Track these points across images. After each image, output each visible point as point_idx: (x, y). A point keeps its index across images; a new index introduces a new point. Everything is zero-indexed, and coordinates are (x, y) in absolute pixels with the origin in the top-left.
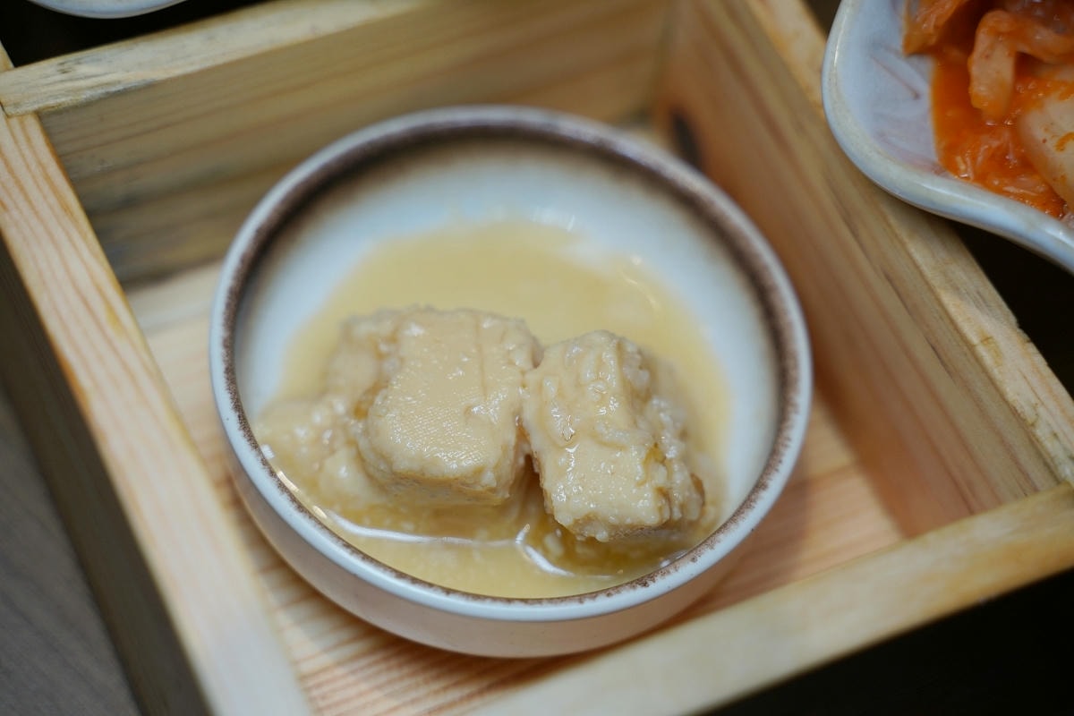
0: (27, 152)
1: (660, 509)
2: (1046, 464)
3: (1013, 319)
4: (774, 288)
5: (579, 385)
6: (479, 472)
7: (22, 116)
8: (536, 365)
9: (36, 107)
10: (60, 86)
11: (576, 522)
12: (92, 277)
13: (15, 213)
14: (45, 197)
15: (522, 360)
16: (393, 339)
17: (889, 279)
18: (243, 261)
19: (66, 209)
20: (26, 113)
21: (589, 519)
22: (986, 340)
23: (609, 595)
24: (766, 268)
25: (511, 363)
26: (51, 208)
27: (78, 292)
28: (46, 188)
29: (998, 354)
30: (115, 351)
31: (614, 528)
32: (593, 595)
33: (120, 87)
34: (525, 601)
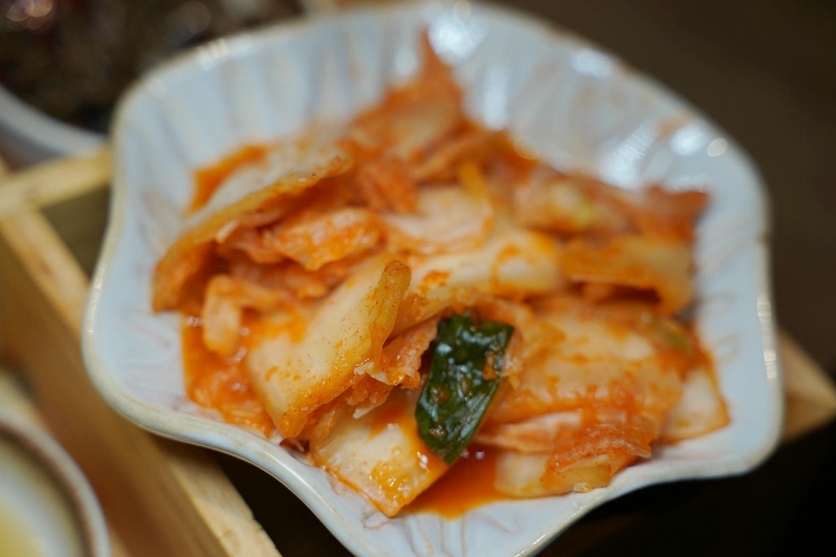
3: (249, 512)
22: (228, 533)
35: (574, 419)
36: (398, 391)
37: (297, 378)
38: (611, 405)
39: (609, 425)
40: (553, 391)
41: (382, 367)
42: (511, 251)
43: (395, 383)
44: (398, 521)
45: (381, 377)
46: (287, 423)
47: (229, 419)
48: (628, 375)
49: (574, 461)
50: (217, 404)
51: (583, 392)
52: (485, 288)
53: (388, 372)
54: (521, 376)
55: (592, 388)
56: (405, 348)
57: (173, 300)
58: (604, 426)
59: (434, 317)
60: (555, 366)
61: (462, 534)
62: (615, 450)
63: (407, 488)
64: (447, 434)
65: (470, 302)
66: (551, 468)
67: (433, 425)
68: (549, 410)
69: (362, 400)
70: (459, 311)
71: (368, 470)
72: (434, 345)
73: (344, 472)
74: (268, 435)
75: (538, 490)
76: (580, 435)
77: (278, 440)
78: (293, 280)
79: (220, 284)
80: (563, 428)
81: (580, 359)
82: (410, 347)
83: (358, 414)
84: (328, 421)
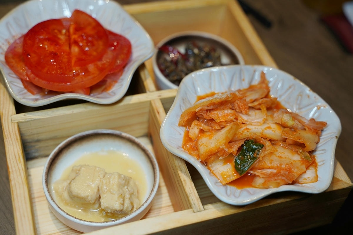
0: (13, 129)
1: (120, 207)
2: (190, 205)
3: (190, 177)
4: (156, 168)
5: (110, 182)
6: (88, 196)
7: (14, 123)
8: (104, 177)
9: (18, 121)
10: (23, 118)
11: (105, 208)
12: (18, 152)
13: (8, 140)
14: (14, 137)
15: (101, 176)
16: (79, 170)
17: (173, 168)
18: (55, 153)
19: (17, 140)
20: (15, 122)
21: (107, 208)
22: (184, 180)
23: (107, 222)
24: (155, 164)
25: (99, 177)
26: (14, 139)
27: (15, 154)
28: (15, 135)
29: (186, 183)
30: (18, 165)
31: (111, 210)
32: (104, 222)
33: (34, 119)
34: (90, 222)
35: (275, 171)
36: (231, 155)
37: (207, 146)
38: (285, 170)
39: (283, 174)
40: (271, 163)
41: (227, 147)
42: (269, 128)
43: (230, 152)
44: (225, 186)
45: (227, 150)
46: (202, 157)
47: (190, 154)
48: (292, 163)
49: (271, 181)
50: (188, 150)
51: (279, 165)
52: (259, 134)
53: (228, 149)
54: (263, 157)
55: (281, 164)
56: (235, 144)
57: (184, 124)
58: (281, 174)
59: (244, 139)
60: (273, 157)
61: (240, 193)
62: (283, 180)
63: (228, 178)
64: (241, 167)
65: (254, 137)
66: (265, 181)
67: (238, 165)
68: (269, 168)
69: (221, 155)
70: (251, 139)
71: (220, 173)
72: (242, 145)
73: (214, 172)
74: (198, 159)
75: (261, 186)
76: (275, 175)
77: (200, 161)
78: (213, 125)
79: (195, 122)
80: (272, 172)
81: (280, 157)
82: (236, 145)
83: (221, 158)
84: (212, 158)
